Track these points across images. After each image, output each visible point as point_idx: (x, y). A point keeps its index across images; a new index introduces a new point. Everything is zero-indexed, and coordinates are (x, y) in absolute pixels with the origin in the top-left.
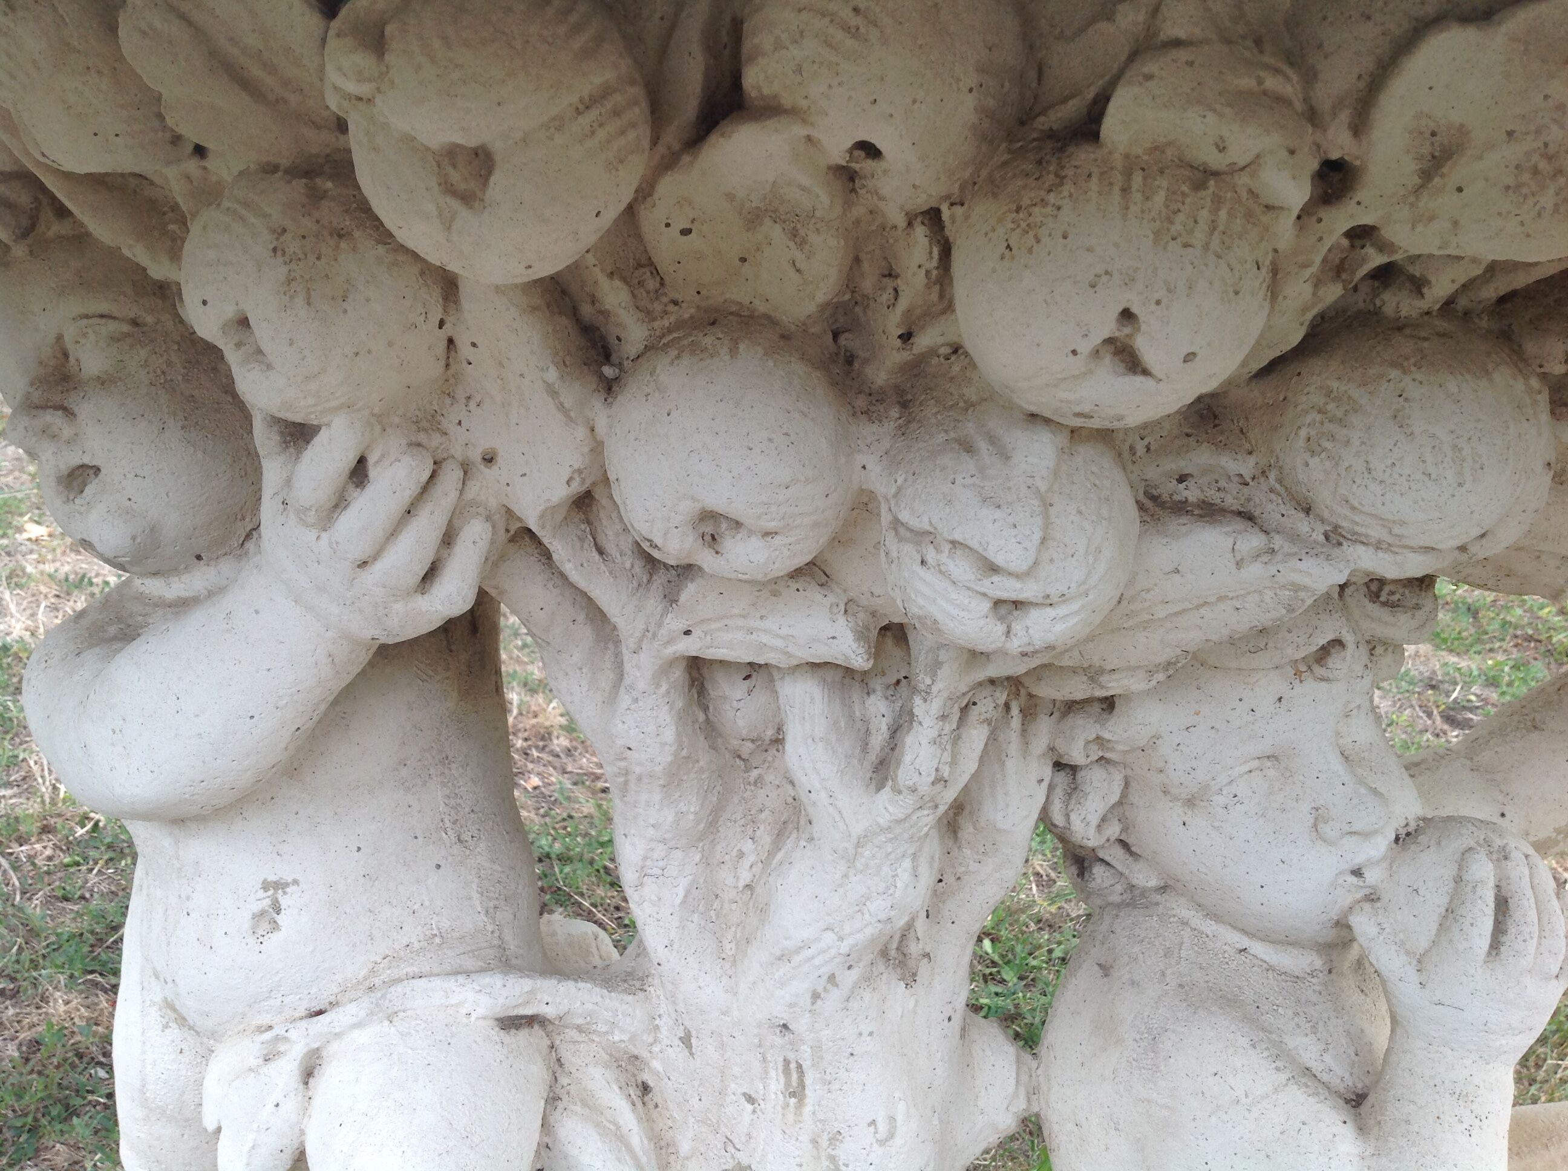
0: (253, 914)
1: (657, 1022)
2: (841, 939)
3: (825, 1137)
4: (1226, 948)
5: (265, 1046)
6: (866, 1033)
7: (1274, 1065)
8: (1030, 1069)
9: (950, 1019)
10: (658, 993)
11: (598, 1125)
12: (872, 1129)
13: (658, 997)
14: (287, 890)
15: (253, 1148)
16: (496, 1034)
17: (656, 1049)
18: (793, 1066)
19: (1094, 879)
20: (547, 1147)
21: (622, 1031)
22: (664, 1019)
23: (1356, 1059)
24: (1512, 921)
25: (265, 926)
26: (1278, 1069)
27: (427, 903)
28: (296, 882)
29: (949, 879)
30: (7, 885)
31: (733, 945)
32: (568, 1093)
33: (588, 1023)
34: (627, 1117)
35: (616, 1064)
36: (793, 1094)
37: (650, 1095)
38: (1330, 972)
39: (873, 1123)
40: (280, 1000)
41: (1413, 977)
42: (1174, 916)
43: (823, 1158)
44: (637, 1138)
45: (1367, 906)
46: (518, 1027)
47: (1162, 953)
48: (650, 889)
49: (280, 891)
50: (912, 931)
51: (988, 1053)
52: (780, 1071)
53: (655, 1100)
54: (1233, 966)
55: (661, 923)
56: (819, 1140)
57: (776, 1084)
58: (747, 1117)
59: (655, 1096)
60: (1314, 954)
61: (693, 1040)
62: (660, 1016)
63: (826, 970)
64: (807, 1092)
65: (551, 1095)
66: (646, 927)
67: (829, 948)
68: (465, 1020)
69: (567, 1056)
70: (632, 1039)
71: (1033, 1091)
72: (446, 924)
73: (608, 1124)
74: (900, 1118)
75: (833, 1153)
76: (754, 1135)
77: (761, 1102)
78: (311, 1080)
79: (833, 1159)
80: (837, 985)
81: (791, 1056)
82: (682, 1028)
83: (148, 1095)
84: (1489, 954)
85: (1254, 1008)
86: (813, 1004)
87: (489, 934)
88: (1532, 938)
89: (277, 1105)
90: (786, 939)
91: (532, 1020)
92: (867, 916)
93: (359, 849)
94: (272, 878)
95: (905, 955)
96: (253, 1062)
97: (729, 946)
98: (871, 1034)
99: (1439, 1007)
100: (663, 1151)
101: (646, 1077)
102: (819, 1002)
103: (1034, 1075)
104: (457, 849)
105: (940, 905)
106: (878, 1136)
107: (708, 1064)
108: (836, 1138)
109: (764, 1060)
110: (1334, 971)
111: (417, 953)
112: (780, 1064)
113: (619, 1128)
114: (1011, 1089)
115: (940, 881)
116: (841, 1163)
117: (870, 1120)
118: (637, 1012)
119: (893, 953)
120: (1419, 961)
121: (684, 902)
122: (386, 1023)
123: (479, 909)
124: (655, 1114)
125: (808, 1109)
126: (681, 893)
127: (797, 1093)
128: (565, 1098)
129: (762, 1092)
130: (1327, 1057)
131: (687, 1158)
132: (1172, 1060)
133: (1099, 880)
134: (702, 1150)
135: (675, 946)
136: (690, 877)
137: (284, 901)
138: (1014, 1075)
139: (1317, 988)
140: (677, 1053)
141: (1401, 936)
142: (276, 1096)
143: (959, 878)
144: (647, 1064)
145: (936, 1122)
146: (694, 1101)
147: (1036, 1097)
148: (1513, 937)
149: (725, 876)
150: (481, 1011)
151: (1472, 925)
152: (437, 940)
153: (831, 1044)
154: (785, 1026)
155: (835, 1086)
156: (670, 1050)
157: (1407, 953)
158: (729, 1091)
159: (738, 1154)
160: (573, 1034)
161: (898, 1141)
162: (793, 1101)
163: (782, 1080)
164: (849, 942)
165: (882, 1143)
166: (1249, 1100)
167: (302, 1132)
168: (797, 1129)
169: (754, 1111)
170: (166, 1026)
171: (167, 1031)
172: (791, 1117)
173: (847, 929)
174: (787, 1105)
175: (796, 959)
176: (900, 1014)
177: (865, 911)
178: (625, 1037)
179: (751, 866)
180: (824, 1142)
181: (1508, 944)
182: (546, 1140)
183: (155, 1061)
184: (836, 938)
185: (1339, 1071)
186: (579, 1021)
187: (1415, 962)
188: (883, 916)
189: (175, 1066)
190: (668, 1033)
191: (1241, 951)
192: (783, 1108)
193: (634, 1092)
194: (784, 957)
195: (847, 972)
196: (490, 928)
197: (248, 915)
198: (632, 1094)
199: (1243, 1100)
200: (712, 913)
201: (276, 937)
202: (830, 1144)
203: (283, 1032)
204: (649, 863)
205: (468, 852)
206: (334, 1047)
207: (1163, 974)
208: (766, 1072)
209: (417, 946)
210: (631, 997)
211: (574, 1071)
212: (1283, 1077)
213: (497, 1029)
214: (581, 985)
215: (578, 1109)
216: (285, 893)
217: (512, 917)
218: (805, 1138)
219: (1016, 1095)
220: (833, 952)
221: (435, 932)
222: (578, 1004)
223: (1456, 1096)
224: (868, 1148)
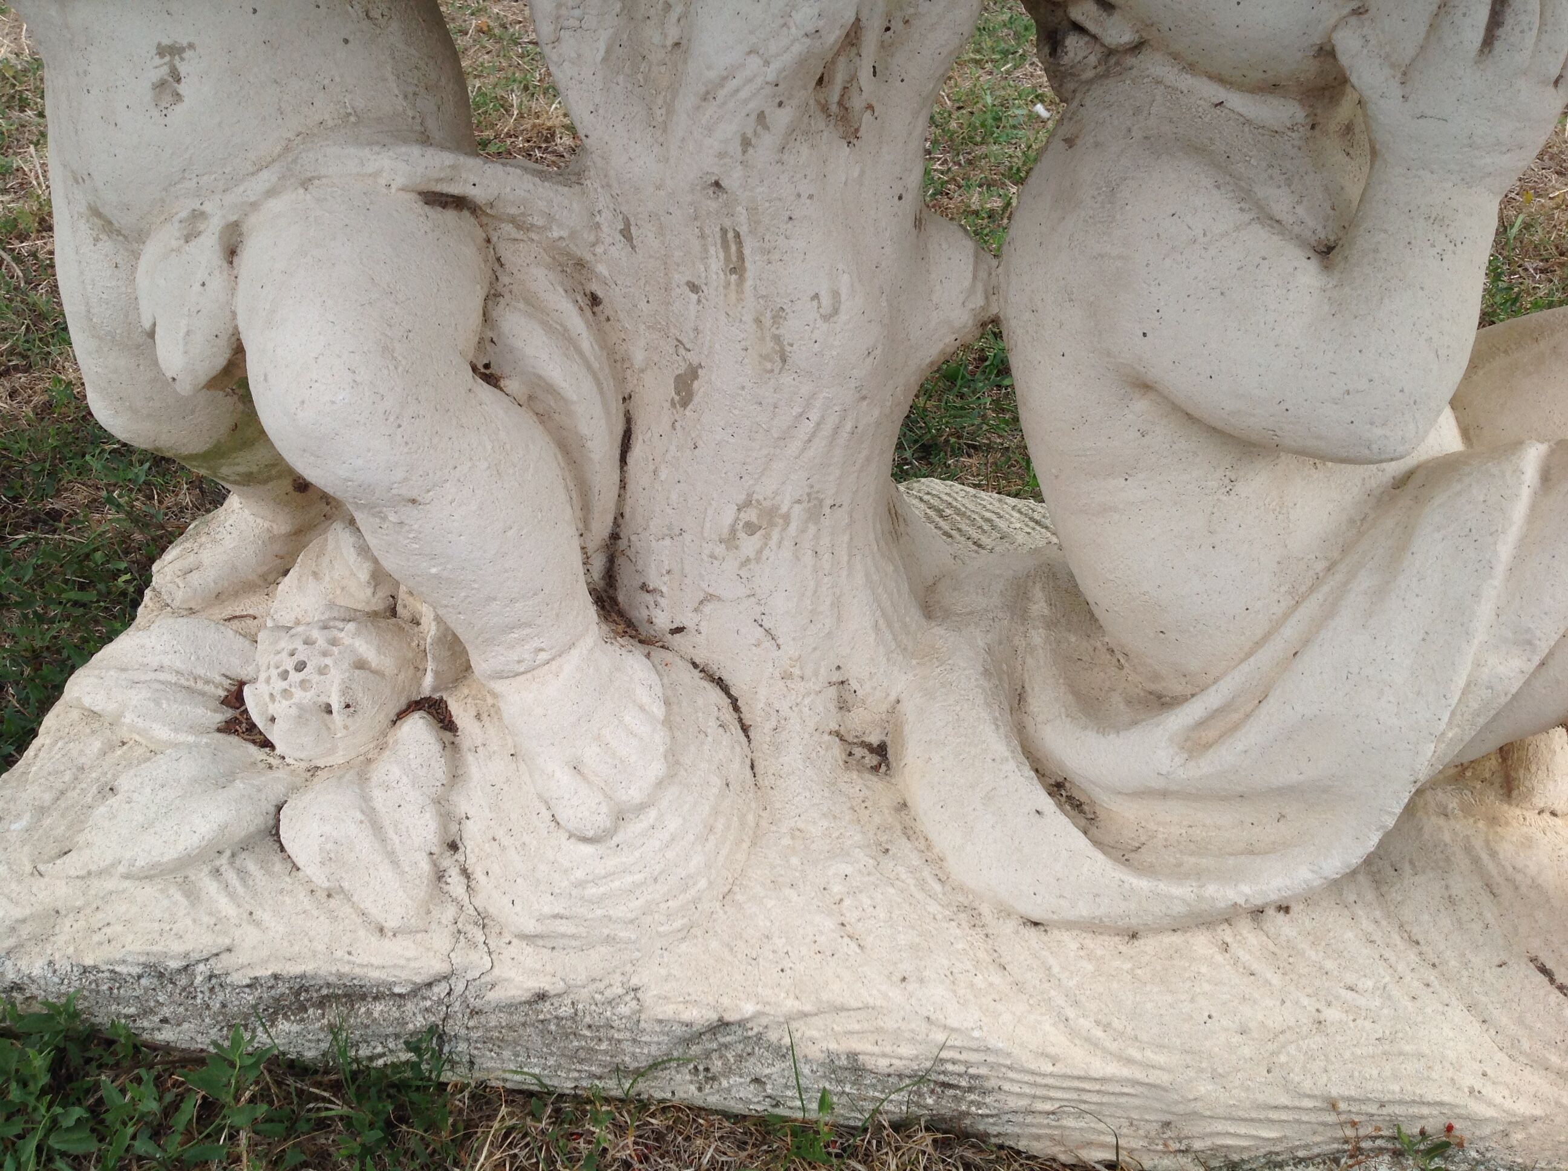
0: (153, 84)
1: (598, 219)
2: (767, 63)
3: (769, 314)
4: (1202, 102)
5: (183, 225)
6: (805, 195)
7: (1238, 206)
8: (990, 268)
9: (900, 198)
10: (596, 185)
11: (544, 324)
12: (815, 303)
13: (596, 190)
14: (184, 55)
15: (188, 333)
16: (419, 207)
17: (599, 250)
18: (731, 235)
19: (1066, 53)
20: (492, 341)
21: (561, 226)
22: (604, 215)
23: (1332, 213)
24: (1510, 10)
25: (167, 99)
26: (1241, 209)
27: (337, 79)
28: (191, 46)
29: (897, 25)
30: (12, 277)
31: (663, 111)
32: (511, 292)
33: (523, 214)
34: (576, 322)
35: (559, 268)
36: (733, 271)
37: (601, 307)
38: (1313, 127)
39: (816, 297)
40: (195, 180)
41: (1396, 90)
42: (1148, 76)
43: (768, 339)
44: (587, 343)
45: (1353, 20)
46: (444, 205)
47: (1131, 112)
48: (569, 45)
49: (177, 57)
50: (855, 84)
51: (945, 246)
52: (719, 246)
53: (606, 313)
54: (1206, 120)
55: (584, 86)
56: (763, 319)
57: (716, 262)
58: (693, 309)
59: (606, 308)
60: (1297, 104)
61: (633, 230)
62: (599, 212)
63: (754, 105)
64: (747, 264)
65: (493, 292)
66: (569, 92)
67: (755, 76)
68: (385, 190)
69: (507, 252)
70: (573, 235)
71: (992, 291)
72: (360, 104)
73: (555, 325)
74: (844, 292)
75: (777, 332)
76: (701, 328)
77: (704, 288)
78: (236, 260)
79: (777, 339)
80: (768, 129)
81: (727, 223)
82: (621, 217)
83: (94, 320)
84: (1482, 51)
85: (1225, 157)
86: (744, 152)
87: (410, 119)
88: (1531, 29)
89: (203, 284)
90: (709, 68)
91: (459, 203)
92: (793, 30)
93: (255, 11)
94: (166, 42)
95: (847, 109)
96: (174, 244)
97: (659, 112)
98: (811, 197)
99: (1420, 121)
100: (619, 365)
101: (595, 287)
102: (751, 151)
103: (994, 274)
104: (366, 24)
105: (889, 59)
106: (821, 310)
107: (651, 257)
108: (779, 315)
109: (702, 236)
110: (1318, 128)
111: (332, 129)
112: (718, 235)
113: (566, 330)
114: (967, 283)
115: (888, 29)
116: (785, 343)
117: (813, 294)
118: (575, 205)
119: (834, 108)
120: (1405, 74)
121: (605, 60)
122: (301, 191)
123: (397, 92)
124: (607, 326)
125: (749, 284)
126: (602, 47)
127: (737, 268)
128: (507, 296)
129: (703, 275)
130: (1300, 210)
131: (642, 371)
132: (1128, 207)
133: (1071, 54)
134: (656, 359)
135: (601, 111)
136: (611, 31)
137: (183, 68)
138: (971, 268)
139: (1296, 143)
140: (619, 251)
141: (1388, 49)
142: (201, 275)
143: (907, 21)
144: (593, 271)
145: (884, 304)
146: (642, 304)
147: (995, 297)
148: (1509, 28)
149: (652, 34)
150: (400, 181)
151: (1464, 15)
152: (353, 119)
153: (767, 204)
154: (717, 184)
155: (776, 256)
156: (612, 248)
157: (1392, 66)
158: (674, 285)
159: (689, 355)
160: (508, 228)
161: (843, 317)
162: (734, 277)
163: (722, 255)
164: (776, 65)
165: (826, 318)
166: (1208, 238)
167: (234, 314)
168: (740, 308)
169: (699, 301)
170: (97, 240)
171: (100, 245)
172: (733, 296)
173: (773, 48)
174: (727, 285)
175: (722, 94)
176: (844, 179)
177: (792, 24)
178: (564, 233)
179: (679, 20)
180: (767, 321)
181: (1503, 36)
182: (490, 334)
183: (93, 280)
184: (761, 63)
185: (1311, 223)
186: (513, 211)
187: (1399, 75)
188: (810, 28)
189: (114, 283)
190: (610, 230)
191: (1216, 105)
192: (725, 288)
193: (583, 302)
194: (707, 96)
195: (779, 112)
196: (410, 113)
197: (148, 85)
198: (580, 300)
199: (1201, 239)
200: (640, 76)
201: (179, 108)
202: (774, 323)
203: (198, 205)
204: (564, 11)
205: (378, 31)
206: (253, 220)
207: (1129, 130)
208: (706, 251)
209: (330, 123)
210: (567, 189)
211: (515, 272)
212: (1246, 217)
213: (421, 203)
214: (509, 169)
215: (521, 305)
216: (182, 59)
217: (435, 108)
218: (748, 318)
219: (972, 291)
220: (760, 80)
221: (349, 110)
222: (508, 189)
223: (1432, 221)
224: (811, 323)
